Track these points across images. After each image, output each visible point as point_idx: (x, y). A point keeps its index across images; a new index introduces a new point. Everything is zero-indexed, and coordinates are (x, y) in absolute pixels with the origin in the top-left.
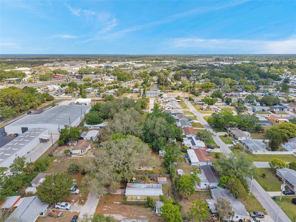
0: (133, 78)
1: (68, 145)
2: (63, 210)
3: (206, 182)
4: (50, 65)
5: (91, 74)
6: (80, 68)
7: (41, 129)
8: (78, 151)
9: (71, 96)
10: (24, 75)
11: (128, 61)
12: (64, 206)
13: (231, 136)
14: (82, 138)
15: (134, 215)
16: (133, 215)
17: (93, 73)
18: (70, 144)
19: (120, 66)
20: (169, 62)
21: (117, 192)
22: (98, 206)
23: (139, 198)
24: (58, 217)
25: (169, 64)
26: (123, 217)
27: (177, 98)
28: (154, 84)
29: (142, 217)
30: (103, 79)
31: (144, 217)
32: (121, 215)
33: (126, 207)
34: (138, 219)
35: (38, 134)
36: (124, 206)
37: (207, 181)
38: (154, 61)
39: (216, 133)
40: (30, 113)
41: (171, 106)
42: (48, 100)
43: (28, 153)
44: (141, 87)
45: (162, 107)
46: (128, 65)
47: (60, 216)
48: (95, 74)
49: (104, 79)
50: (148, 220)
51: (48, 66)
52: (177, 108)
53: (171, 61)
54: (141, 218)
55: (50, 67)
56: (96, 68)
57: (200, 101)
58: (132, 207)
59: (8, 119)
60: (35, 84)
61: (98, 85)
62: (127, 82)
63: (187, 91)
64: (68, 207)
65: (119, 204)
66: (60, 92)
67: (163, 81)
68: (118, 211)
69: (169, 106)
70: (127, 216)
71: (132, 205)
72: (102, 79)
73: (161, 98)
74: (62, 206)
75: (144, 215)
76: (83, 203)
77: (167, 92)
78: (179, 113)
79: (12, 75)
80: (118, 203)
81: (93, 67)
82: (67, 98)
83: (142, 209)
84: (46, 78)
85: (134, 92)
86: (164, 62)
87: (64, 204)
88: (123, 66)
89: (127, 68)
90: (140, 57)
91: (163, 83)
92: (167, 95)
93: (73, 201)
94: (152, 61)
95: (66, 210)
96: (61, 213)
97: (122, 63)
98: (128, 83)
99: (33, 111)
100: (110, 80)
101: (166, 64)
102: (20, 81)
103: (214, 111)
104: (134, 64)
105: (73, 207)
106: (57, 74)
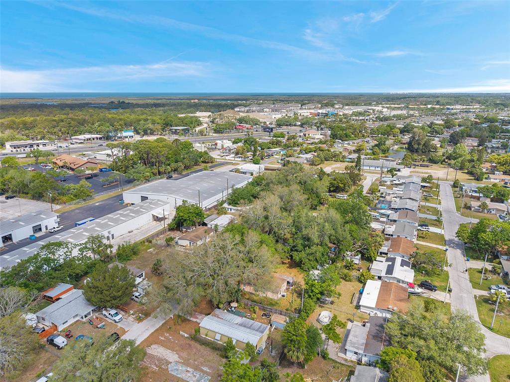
0: (363, 136)
1: (181, 231)
2: (110, 321)
3: (357, 348)
4: (243, 109)
5: (295, 125)
6: (284, 115)
7: (161, 201)
8: (185, 243)
9: (240, 159)
10: (199, 123)
11: (377, 104)
12: (112, 315)
13: (499, 274)
14: (205, 224)
15: (196, 363)
16: (195, 360)
17: (299, 123)
18: (184, 230)
19: (354, 114)
20: (464, 107)
21: (197, 318)
22: (157, 330)
23: (218, 337)
24: (97, 327)
25: (460, 112)
26: (178, 359)
27: (424, 180)
28: (399, 149)
29: (205, 369)
30: (307, 135)
31: (208, 370)
32: (178, 354)
33: (193, 345)
34: (197, 370)
35: (152, 209)
36: (192, 343)
37: (362, 347)
38: (429, 106)
39: (468, 260)
40: (170, 177)
41: (402, 192)
42: (204, 162)
43: (129, 232)
44: (368, 153)
45: (382, 194)
46: (371, 111)
47: (100, 328)
48: (302, 126)
49: (309, 135)
50: (210, 378)
51: (240, 112)
52: (410, 198)
53: (468, 107)
54: (202, 371)
55: (242, 112)
56: (310, 116)
57: (476, 192)
58: (202, 348)
59: (138, 183)
60: (206, 136)
61: (292, 145)
62: (346, 142)
63: (461, 168)
64: (117, 318)
65: (187, 338)
66: (227, 151)
67: (419, 144)
68: (177, 348)
69: (397, 192)
70: (185, 360)
71: (203, 346)
72: (305, 135)
73: (393, 176)
74: (110, 314)
75: (210, 367)
76: (141, 320)
77: (415, 165)
78: (406, 209)
79: (181, 123)
80: (186, 335)
81: (305, 114)
82: (232, 161)
83: (214, 357)
84: (223, 129)
85: (348, 160)
86: (452, 107)
87: (113, 312)
88: (360, 114)
89: (363, 118)
90: (405, 98)
91: (418, 149)
92: (411, 172)
93: (132, 312)
94: (425, 105)
95: (113, 322)
96: (104, 323)
97: (360, 109)
98: (349, 144)
99: (177, 175)
100: (317, 137)
101: (452, 111)
102: (188, 131)
103: (498, 215)
104: (385, 110)
105: (125, 320)
106: (243, 124)
